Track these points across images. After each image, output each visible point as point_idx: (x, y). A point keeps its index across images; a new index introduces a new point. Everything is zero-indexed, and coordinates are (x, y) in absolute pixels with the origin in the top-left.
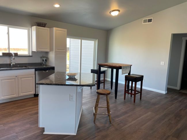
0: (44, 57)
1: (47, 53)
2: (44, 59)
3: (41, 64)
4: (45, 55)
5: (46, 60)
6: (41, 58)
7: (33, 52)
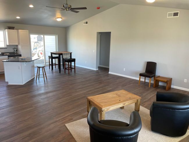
0: (15, 48)
1: (17, 46)
2: (15, 50)
3: (13, 53)
4: (16, 47)
5: (16, 51)
6: (13, 49)
7: (7, 45)
